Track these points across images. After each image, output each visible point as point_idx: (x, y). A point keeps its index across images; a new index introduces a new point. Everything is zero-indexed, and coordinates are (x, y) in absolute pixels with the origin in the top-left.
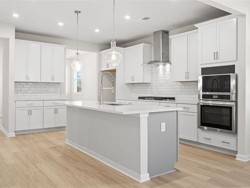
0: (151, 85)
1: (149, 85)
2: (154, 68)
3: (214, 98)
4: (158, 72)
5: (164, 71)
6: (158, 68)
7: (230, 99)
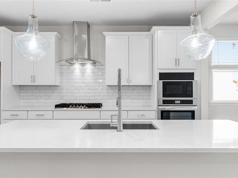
0: (59, 88)
1: (56, 88)
2: (64, 67)
3: (176, 103)
4: (72, 72)
5: (83, 72)
6: (71, 68)
7: (192, 104)
